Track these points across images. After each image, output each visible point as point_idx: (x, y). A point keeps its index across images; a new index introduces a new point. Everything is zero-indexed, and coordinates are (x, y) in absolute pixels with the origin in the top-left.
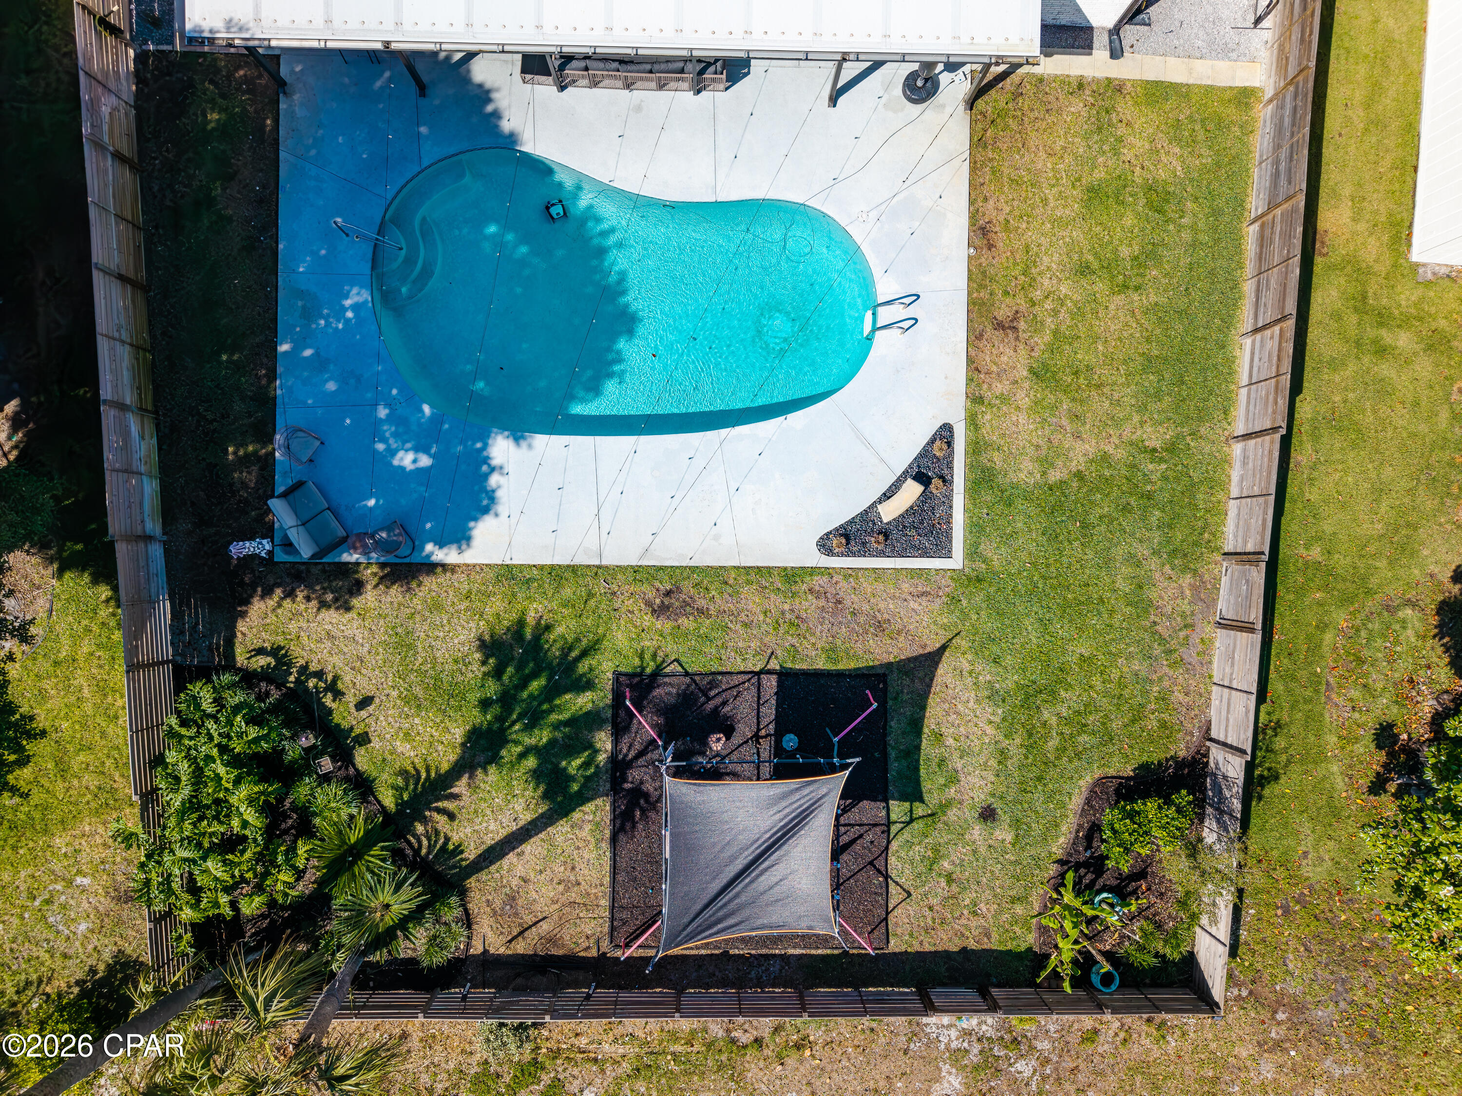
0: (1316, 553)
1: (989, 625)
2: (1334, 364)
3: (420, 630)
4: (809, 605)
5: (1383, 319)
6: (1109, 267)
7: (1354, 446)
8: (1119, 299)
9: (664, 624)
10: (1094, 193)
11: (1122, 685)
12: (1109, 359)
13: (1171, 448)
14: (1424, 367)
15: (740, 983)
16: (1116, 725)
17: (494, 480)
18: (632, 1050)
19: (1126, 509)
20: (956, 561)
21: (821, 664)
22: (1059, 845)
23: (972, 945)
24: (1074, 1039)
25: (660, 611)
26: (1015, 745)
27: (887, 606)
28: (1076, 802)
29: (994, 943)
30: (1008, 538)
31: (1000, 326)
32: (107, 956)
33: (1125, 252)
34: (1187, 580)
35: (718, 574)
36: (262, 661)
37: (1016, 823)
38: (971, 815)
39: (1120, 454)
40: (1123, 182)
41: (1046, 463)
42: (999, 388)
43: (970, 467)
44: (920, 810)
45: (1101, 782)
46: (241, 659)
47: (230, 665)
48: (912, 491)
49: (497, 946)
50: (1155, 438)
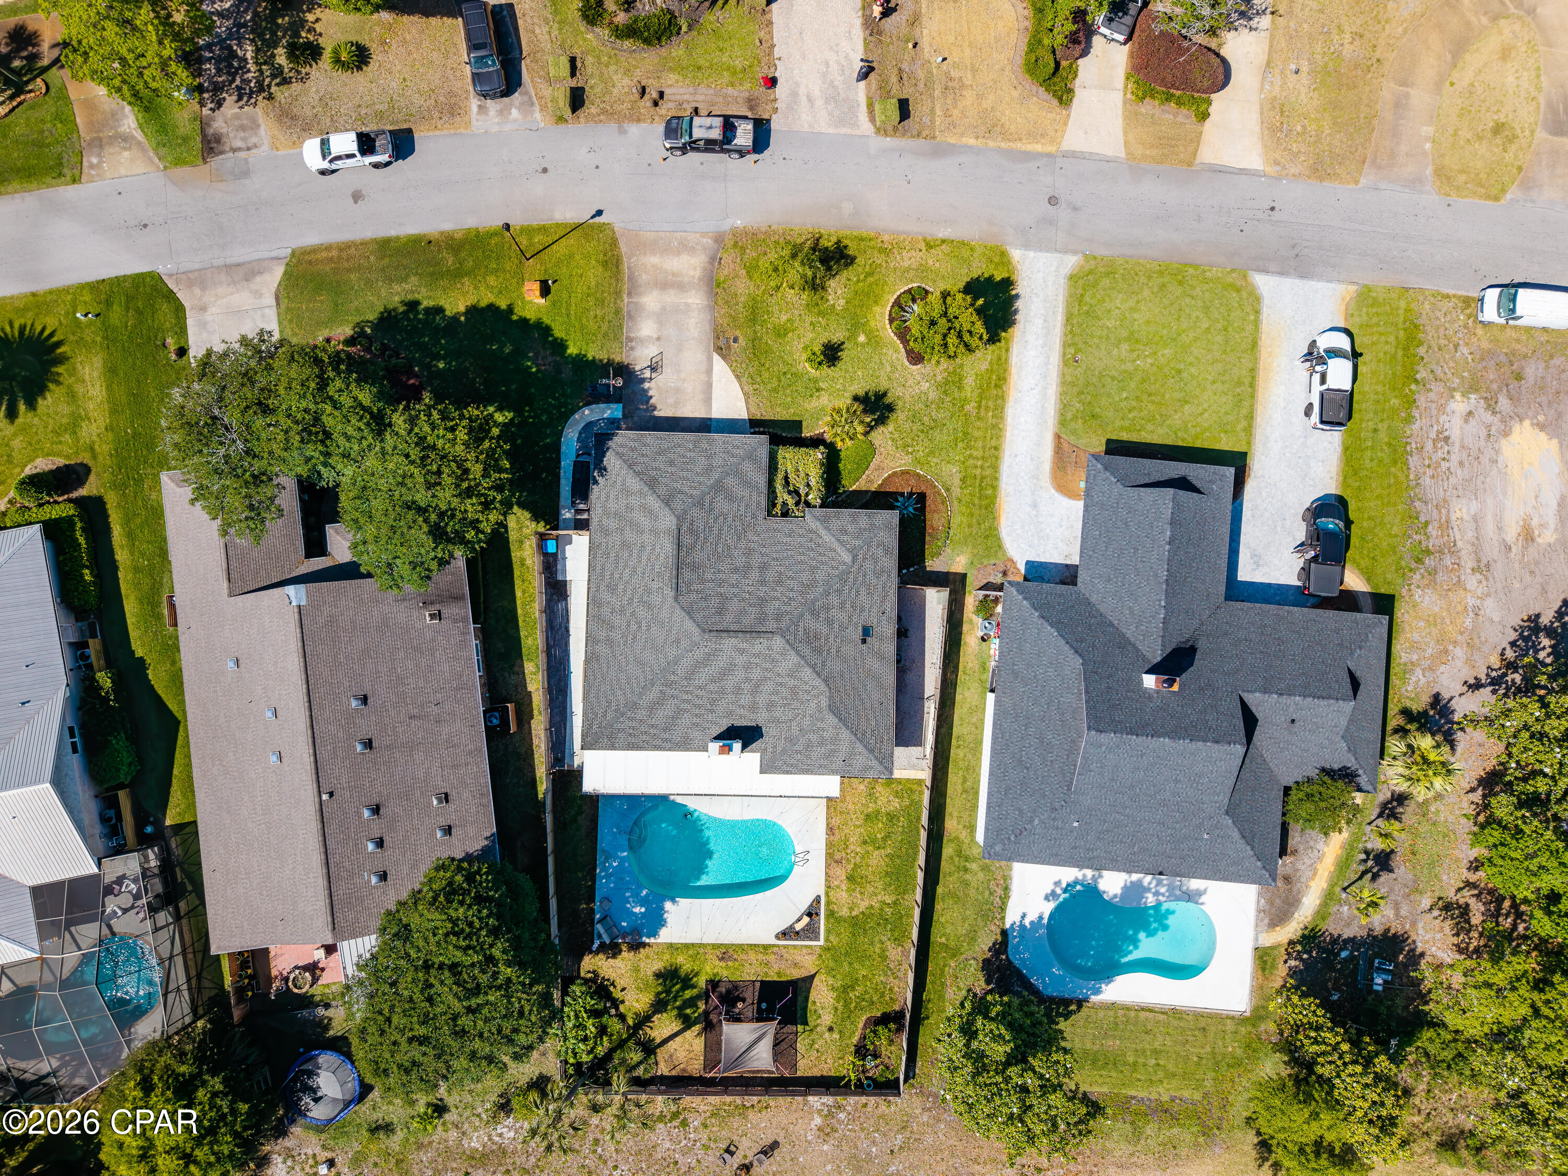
0: (943, 940)
1: (831, 964)
2: (950, 874)
3: (642, 965)
4: (772, 958)
5: (967, 859)
6: (874, 841)
7: (956, 903)
8: (877, 852)
9: (723, 964)
10: (868, 817)
11: (877, 984)
12: (873, 873)
13: (895, 903)
14: (981, 876)
15: (747, 1086)
16: (875, 999)
17: (666, 916)
18: (710, 1108)
19: (879, 924)
20: (822, 942)
21: (776, 978)
22: (855, 1039)
23: (825, 1074)
24: (859, 1106)
25: (722, 959)
26: (840, 1006)
27: (798, 958)
28: (861, 1025)
29: (832, 1074)
30: (838, 935)
31: (837, 862)
32: (537, 1073)
33: (879, 836)
34: (900, 948)
35: (741, 947)
36: (590, 975)
37: (840, 1032)
38: (825, 1029)
39: (877, 905)
40: (878, 812)
41: (851, 909)
42: (836, 883)
43: (826, 910)
44: (807, 1028)
45: (868, 1019)
46: (582, 974)
47: (579, 977)
48: (806, 919)
49: (666, 1072)
50: (889, 900)
